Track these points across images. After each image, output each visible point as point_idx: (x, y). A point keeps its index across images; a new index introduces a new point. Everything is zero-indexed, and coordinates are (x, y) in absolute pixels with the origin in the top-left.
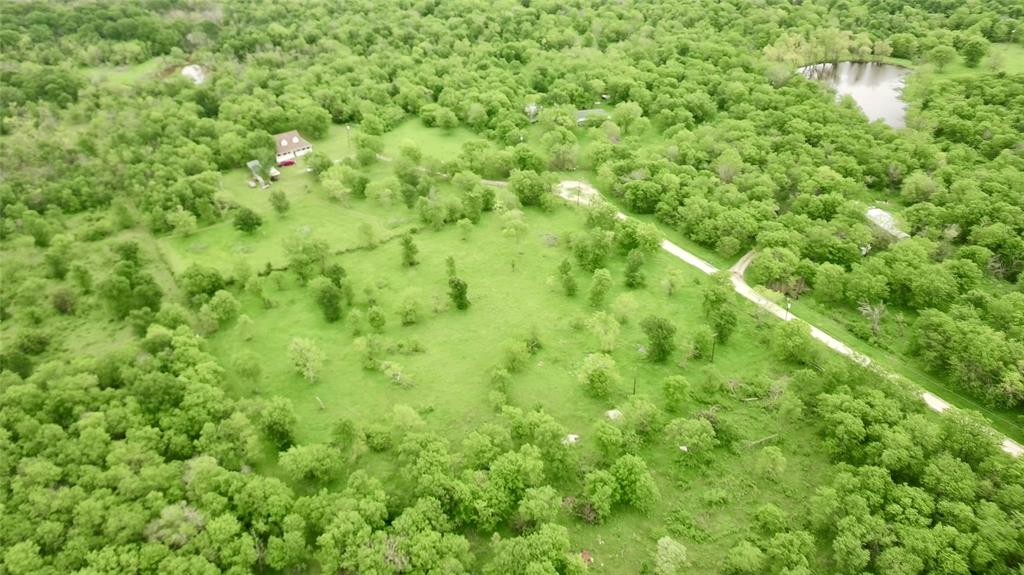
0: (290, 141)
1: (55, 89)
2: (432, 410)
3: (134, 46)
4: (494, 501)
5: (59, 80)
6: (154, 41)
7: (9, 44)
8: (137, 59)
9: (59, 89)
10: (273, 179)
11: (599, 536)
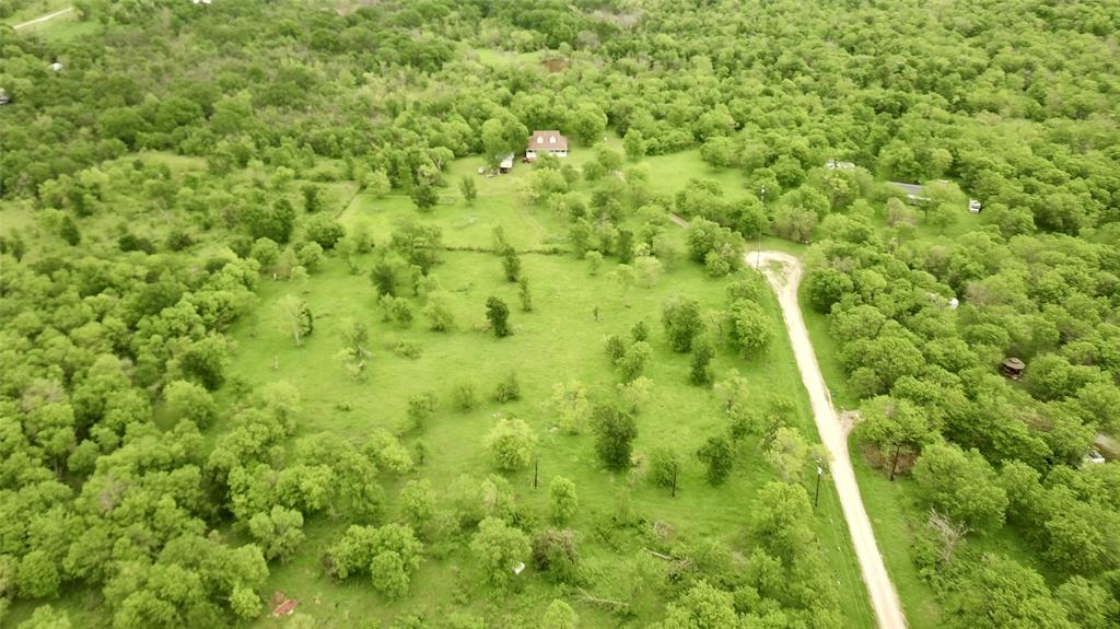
0: (547, 140)
1: (427, 58)
2: (347, 409)
3: (527, 36)
4: (252, 503)
5: (436, 51)
6: (551, 34)
7: (438, 17)
8: (525, 48)
9: (430, 59)
10: (504, 171)
11: (320, 594)
